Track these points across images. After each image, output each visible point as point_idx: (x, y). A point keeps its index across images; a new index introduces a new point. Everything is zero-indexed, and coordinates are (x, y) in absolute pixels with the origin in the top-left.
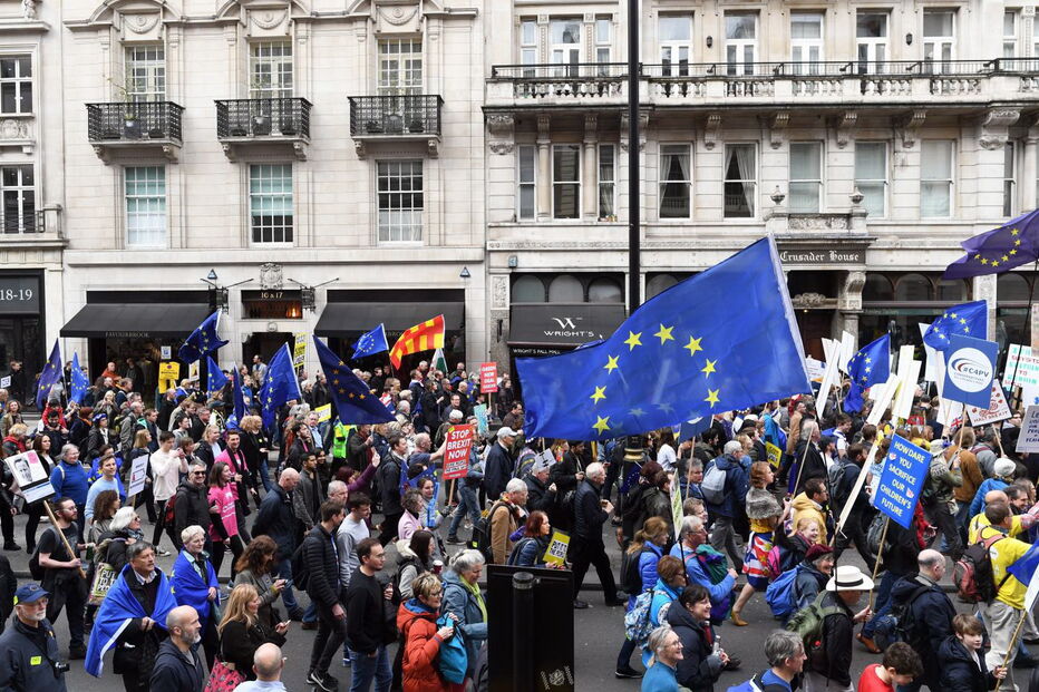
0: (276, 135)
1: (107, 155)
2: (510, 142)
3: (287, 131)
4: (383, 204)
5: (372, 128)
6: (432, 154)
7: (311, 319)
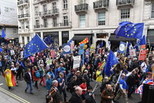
0: (103, 7)
1: (77, 13)
2: (150, 2)
3: (105, 6)
4: (122, 17)
5: (120, 3)
6: (132, 7)
7: (108, 38)
